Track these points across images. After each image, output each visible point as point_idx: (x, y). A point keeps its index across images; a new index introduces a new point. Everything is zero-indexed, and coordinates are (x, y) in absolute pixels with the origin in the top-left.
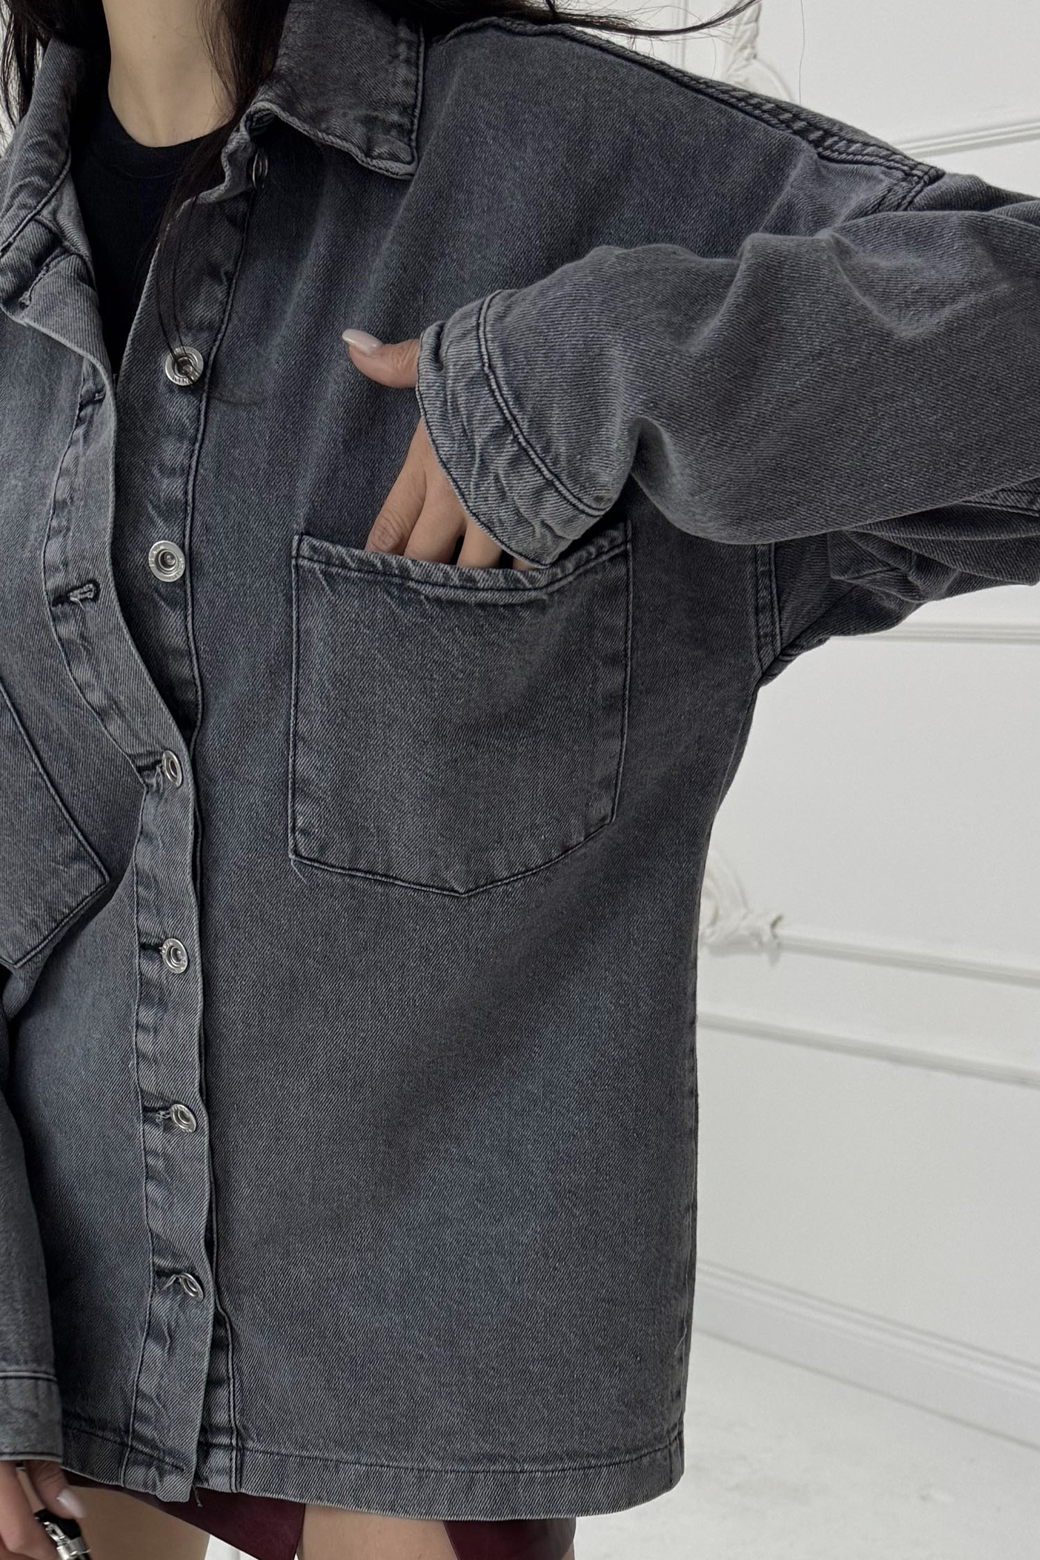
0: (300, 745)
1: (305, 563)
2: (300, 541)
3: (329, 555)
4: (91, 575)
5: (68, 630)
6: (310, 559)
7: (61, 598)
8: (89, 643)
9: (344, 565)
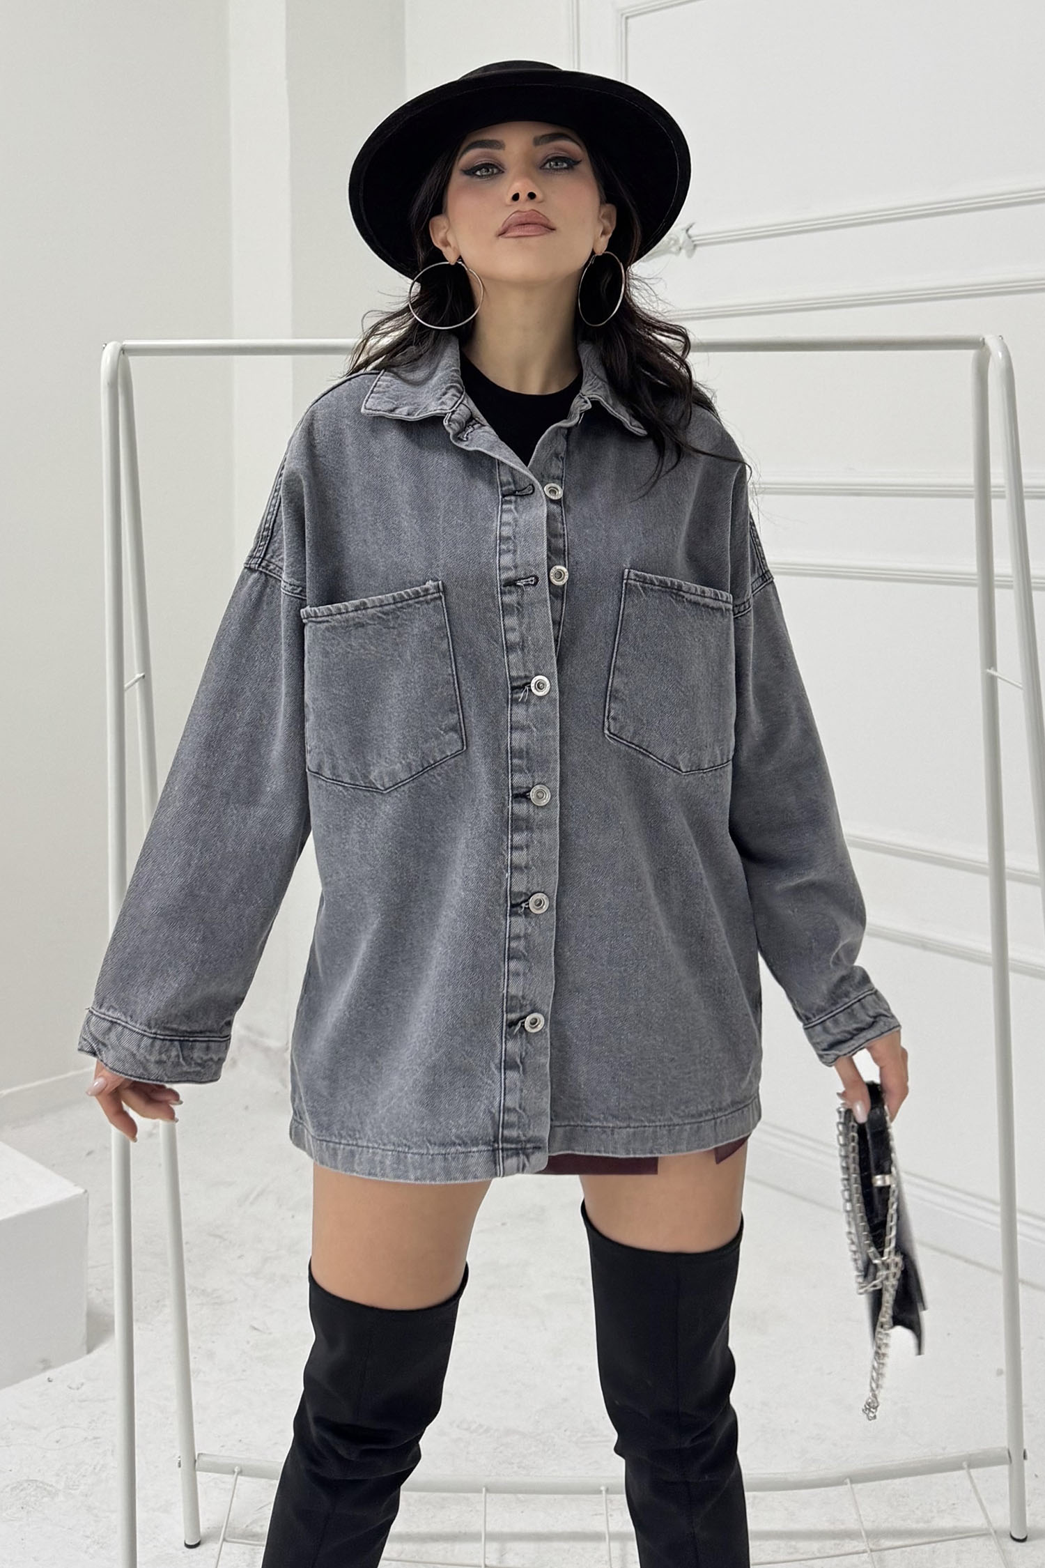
0: (616, 673)
1: (632, 582)
2: (629, 572)
3: (645, 578)
4: (533, 573)
5: (509, 599)
6: (635, 580)
7: (511, 583)
8: (522, 607)
9: (652, 583)
